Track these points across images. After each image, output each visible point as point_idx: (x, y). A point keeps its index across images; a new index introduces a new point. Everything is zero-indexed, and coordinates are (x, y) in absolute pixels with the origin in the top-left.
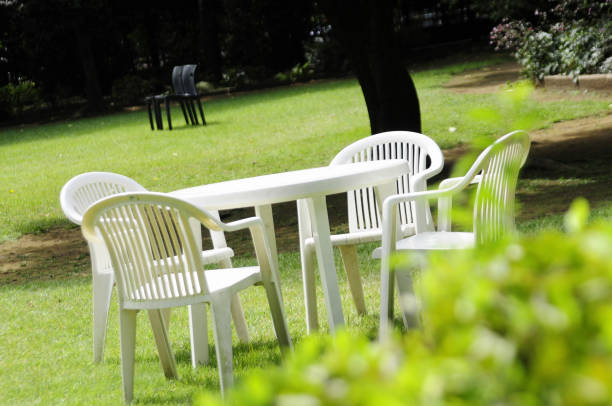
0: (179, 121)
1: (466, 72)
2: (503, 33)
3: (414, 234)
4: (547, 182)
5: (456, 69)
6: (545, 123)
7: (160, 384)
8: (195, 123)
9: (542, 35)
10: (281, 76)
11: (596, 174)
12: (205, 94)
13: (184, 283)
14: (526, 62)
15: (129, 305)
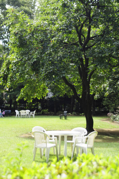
0: (64, 118)
1: (105, 118)
2: (109, 114)
3: (80, 143)
4: (108, 137)
5: (103, 118)
6: (112, 128)
7: (39, 159)
8: (66, 119)
9: (114, 115)
10: (80, 114)
11: (115, 137)
12: (70, 115)
13: (44, 145)
14: (112, 119)
15: (36, 147)
